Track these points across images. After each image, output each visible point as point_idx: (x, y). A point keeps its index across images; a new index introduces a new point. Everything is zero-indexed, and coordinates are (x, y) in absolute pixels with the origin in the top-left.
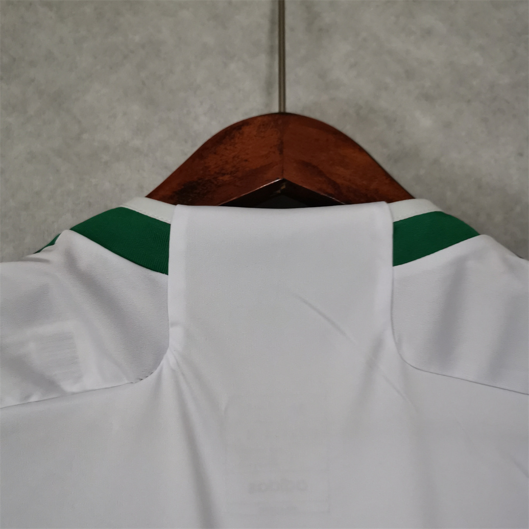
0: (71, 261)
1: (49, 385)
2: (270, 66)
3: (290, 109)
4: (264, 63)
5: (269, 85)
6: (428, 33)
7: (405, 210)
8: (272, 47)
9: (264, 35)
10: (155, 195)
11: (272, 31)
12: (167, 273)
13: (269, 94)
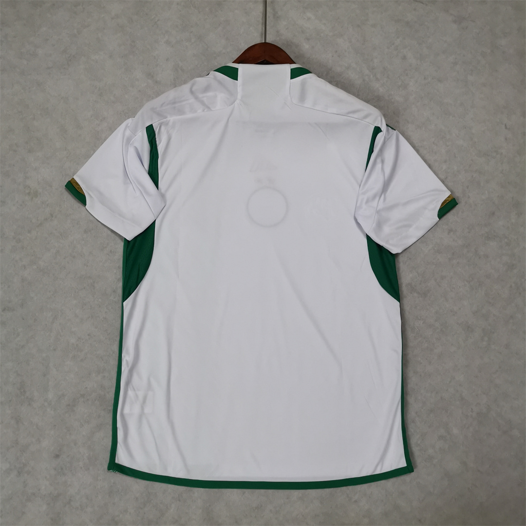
0: (215, 78)
1: (209, 108)
2: (262, 29)
3: (267, 41)
4: (260, 27)
5: (262, 34)
6: (309, 19)
7: (294, 66)
8: (263, 23)
9: (260, 19)
10: (235, 62)
11: (263, 17)
12: (237, 80)
13: (262, 37)
